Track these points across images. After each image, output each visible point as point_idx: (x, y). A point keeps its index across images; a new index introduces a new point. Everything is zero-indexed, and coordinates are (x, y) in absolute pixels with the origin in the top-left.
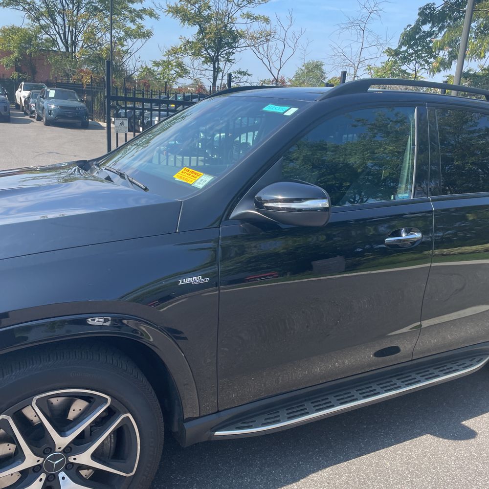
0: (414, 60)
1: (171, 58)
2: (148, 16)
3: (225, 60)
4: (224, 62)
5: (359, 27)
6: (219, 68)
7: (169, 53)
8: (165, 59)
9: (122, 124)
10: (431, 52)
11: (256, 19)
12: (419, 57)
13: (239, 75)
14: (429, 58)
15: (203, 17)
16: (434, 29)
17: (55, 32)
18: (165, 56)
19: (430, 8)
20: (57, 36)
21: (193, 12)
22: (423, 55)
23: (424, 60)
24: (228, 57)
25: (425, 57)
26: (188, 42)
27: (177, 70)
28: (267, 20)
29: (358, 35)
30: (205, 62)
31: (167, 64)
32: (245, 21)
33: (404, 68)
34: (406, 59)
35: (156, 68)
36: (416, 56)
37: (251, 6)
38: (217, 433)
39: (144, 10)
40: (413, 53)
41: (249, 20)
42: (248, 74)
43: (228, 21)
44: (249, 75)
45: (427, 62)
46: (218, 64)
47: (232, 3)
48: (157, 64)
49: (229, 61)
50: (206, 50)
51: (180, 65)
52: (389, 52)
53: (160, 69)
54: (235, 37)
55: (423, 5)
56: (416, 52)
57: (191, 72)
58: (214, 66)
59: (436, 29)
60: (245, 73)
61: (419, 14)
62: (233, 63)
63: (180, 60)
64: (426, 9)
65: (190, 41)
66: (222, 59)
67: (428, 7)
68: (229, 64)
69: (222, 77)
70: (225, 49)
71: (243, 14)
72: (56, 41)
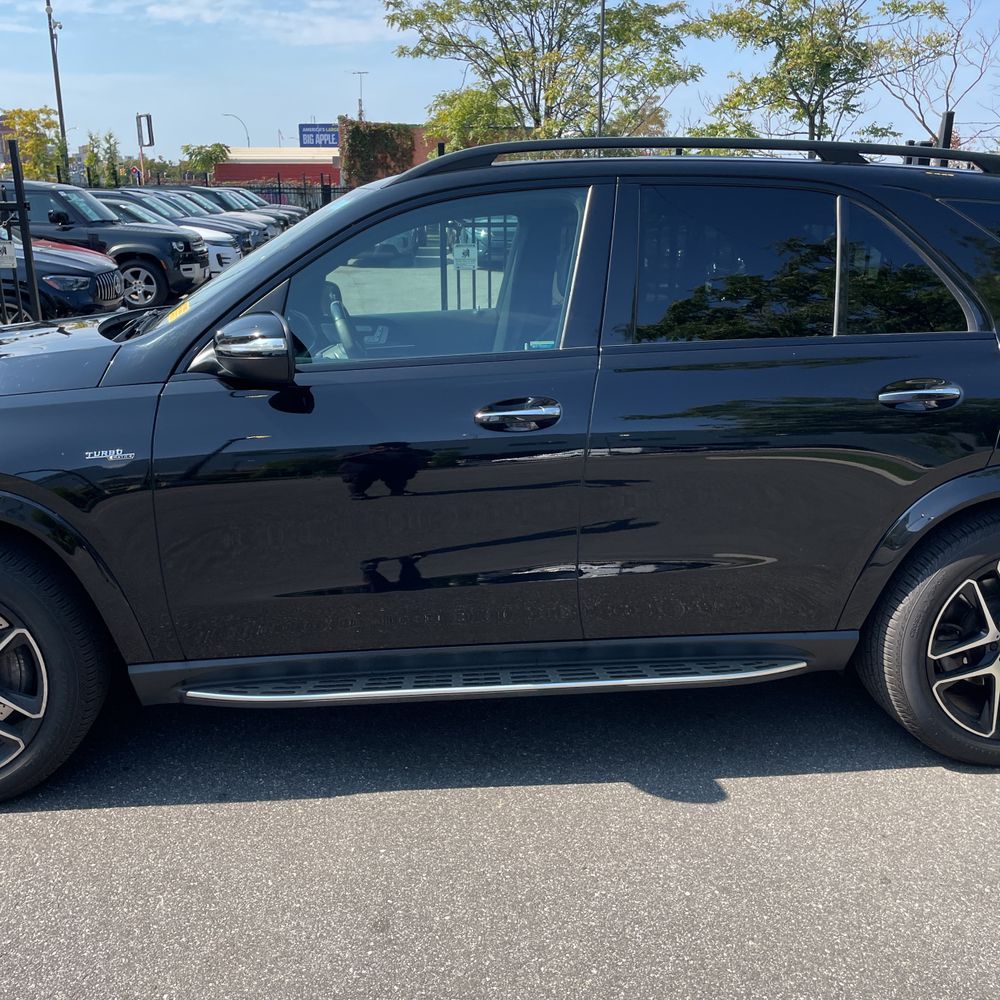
1: (727, 118)
2: (693, 37)
3: (840, 109)
7: (722, 108)
9: (467, 253)
11: (913, 11)
17: (518, 94)
18: (714, 113)
20: (521, 99)
21: (764, 17)
24: (847, 101)
28: (939, 10)
30: (797, 117)
32: (886, 19)
38: (191, 693)
39: (684, 26)
41: (897, 15)
43: (845, 25)
44: (894, 134)
46: (822, 118)
49: (850, 109)
50: (794, 92)
54: (863, 57)
58: (812, 125)
62: (858, 112)
65: (759, 78)
66: (832, 107)
68: (848, 116)
70: (838, 85)
72: (520, 110)
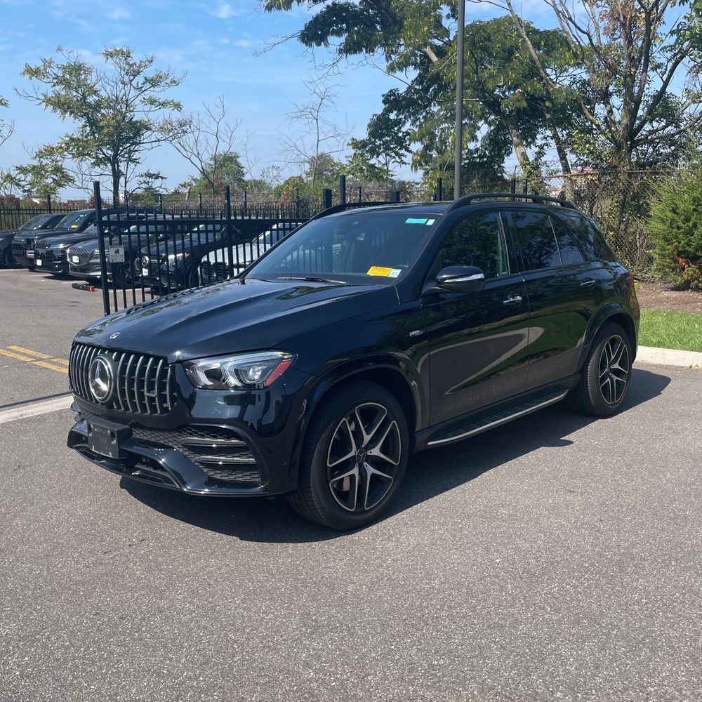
0: (383, 152)
1: (45, 161)
3: (127, 160)
4: (125, 163)
5: (311, 117)
6: (120, 171)
7: (40, 155)
8: (36, 163)
10: (400, 142)
11: (163, 105)
12: (387, 148)
13: (148, 179)
14: (399, 149)
15: (89, 105)
16: (400, 117)
18: (35, 158)
19: (394, 95)
22: (392, 146)
23: (393, 152)
24: (130, 156)
25: (394, 148)
26: (72, 140)
27: (54, 177)
28: (178, 106)
29: (310, 125)
30: (96, 164)
31: (38, 171)
32: (147, 108)
33: (372, 162)
34: (374, 152)
35: (22, 177)
36: (384, 148)
37: (156, 89)
40: (380, 145)
41: (153, 106)
42: (160, 177)
43: (126, 110)
44: (162, 178)
45: (397, 154)
46: (118, 166)
47: (129, 86)
48: (23, 170)
49: (134, 161)
51: (58, 170)
52: (356, 144)
53: (30, 177)
54: (138, 129)
55: (386, 92)
56: (385, 143)
57: (76, 179)
58: (113, 170)
59: (402, 116)
60: (157, 177)
61: (384, 102)
62: (138, 163)
63: (60, 164)
64: (390, 96)
65: (73, 137)
67: (392, 93)
68: (132, 165)
69: (126, 183)
71: (144, 99)
